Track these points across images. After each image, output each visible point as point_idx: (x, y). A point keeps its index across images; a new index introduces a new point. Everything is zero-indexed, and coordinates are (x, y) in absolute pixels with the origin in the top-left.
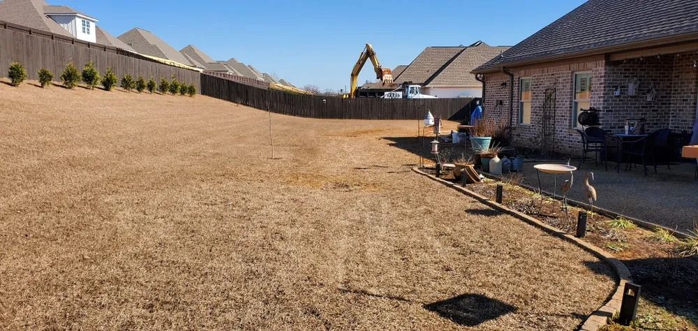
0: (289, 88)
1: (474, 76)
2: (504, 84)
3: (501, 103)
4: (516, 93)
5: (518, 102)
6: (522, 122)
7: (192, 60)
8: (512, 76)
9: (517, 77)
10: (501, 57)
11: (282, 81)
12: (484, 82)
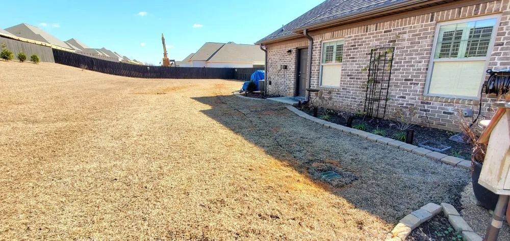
0: (138, 63)
1: (259, 46)
2: (290, 51)
3: (286, 67)
4: (317, 57)
5: (319, 65)
6: (321, 85)
7: (71, 45)
8: (312, 40)
9: (319, 41)
10: (283, 30)
11: (135, 60)
12: (266, 51)
